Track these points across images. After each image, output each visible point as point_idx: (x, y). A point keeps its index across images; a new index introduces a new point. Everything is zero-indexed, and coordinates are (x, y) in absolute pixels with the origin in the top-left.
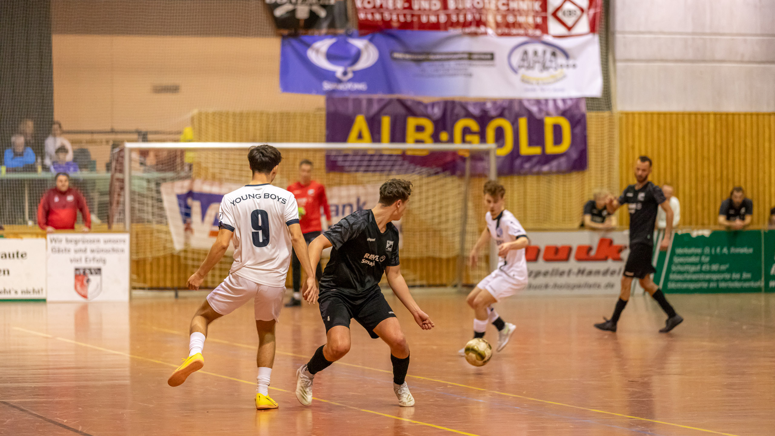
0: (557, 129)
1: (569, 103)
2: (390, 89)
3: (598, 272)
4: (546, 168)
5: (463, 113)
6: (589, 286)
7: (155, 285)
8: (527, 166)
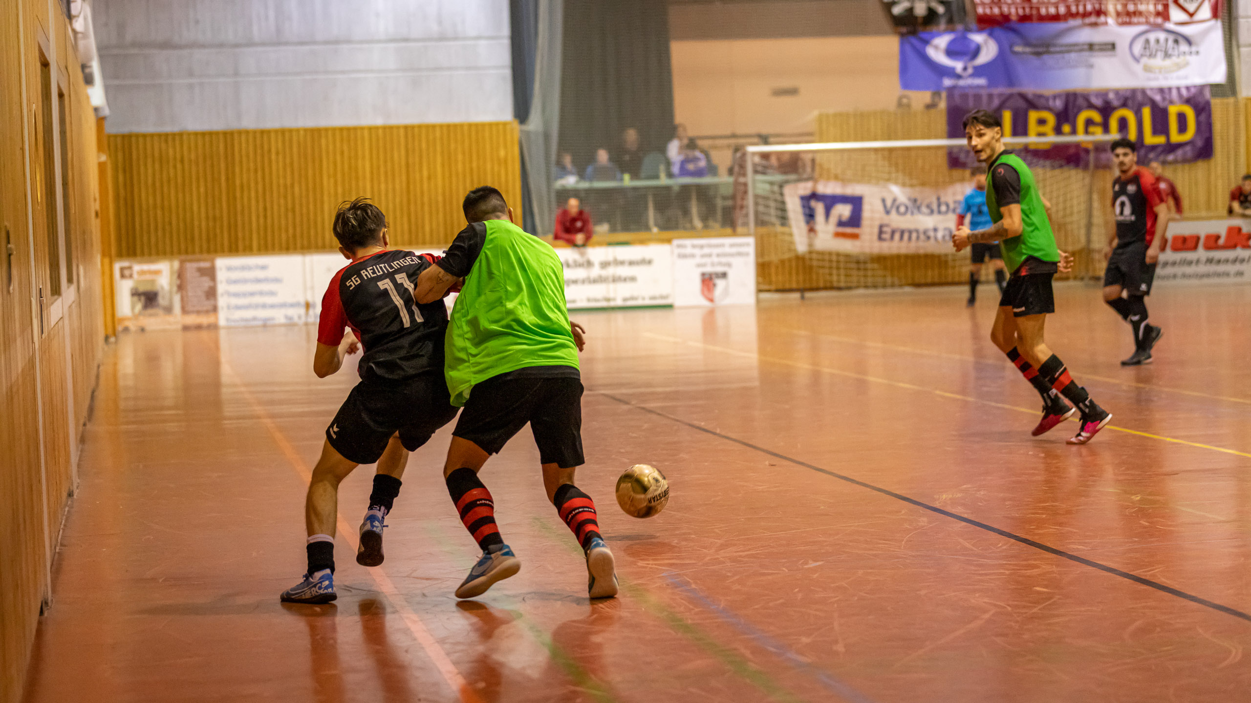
0: (1182, 118)
1: (1193, 90)
2: (1011, 83)
3: (1227, 261)
4: (1171, 157)
5: (1085, 104)
6: (1218, 275)
7: (780, 287)
8: (1152, 155)
